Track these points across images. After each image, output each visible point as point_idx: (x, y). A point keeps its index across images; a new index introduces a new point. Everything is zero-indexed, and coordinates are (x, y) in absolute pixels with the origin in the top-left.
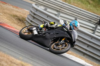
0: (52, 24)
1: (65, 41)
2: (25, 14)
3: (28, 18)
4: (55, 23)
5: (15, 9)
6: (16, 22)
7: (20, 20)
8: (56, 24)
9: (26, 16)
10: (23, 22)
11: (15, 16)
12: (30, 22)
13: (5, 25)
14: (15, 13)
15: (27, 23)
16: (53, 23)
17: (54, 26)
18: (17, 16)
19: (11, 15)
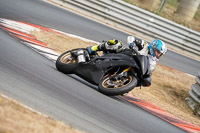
0: (111, 44)
1: (129, 73)
2: (187, 83)
3: (193, 91)
4: (117, 42)
5: (166, 72)
6: (168, 98)
7: (176, 94)
8: (119, 44)
9: (189, 87)
10: (183, 100)
11: (166, 87)
12: (197, 99)
13: (147, 104)
14: (167, 81)
15: (191, 101)
16: (113, 41)
17: (116, 47)
18: (170, 87)
19: (160, 85)
